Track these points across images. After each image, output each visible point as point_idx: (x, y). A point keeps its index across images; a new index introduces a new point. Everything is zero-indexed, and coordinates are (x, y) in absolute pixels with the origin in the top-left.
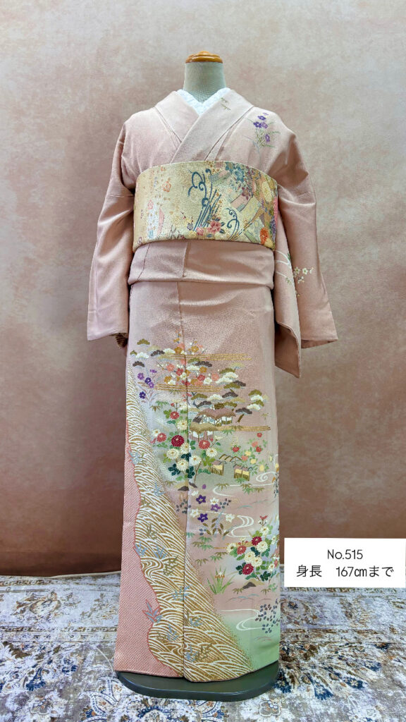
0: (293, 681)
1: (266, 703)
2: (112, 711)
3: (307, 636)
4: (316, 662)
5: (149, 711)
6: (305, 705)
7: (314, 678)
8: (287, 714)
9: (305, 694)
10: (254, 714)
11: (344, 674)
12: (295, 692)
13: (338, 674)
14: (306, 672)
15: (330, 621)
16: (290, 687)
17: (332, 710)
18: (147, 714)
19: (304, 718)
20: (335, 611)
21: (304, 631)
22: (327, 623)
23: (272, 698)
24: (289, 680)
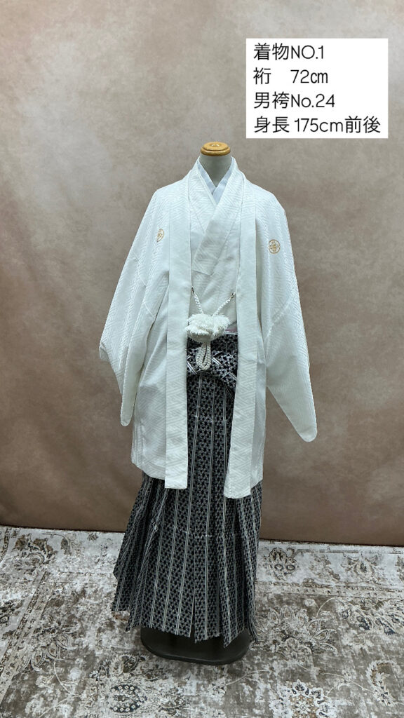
0: (370, 623)
1: (356, 636)
2: (266, 637)
3: (376, 594)
4: (384, 612)
5: (287, 638)
6: (379, 638)
7: (383, 622)
8: (369, 643)
9: (378, 631)
10: (350, 642)
11: (401, 620)
12: (372, 630)
13: (397, 620)
14: (377, 617)
15: (389, 582)
16: (369, 627)
17: (395, 642)
18: (287, 640)
19: (379, 646)
20: (393, 575)
21: (373, 589)
22: (388, 584)
23: (359, 633)
24: (368, 622)
